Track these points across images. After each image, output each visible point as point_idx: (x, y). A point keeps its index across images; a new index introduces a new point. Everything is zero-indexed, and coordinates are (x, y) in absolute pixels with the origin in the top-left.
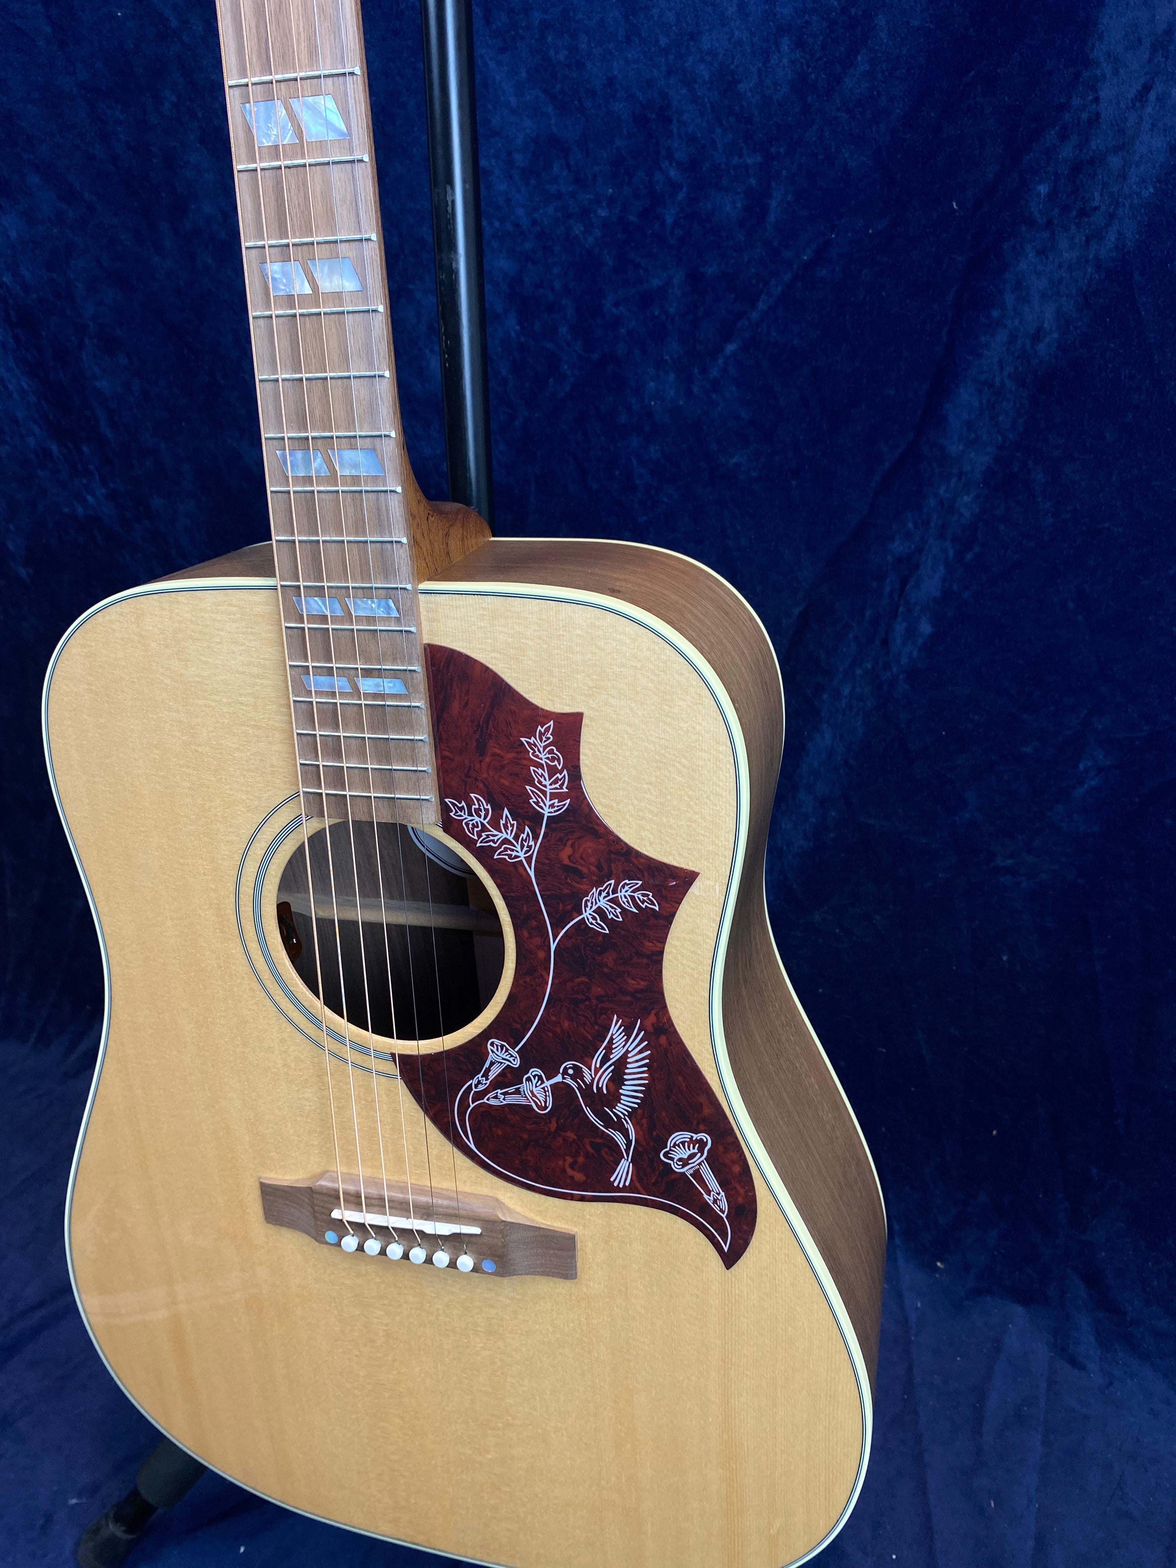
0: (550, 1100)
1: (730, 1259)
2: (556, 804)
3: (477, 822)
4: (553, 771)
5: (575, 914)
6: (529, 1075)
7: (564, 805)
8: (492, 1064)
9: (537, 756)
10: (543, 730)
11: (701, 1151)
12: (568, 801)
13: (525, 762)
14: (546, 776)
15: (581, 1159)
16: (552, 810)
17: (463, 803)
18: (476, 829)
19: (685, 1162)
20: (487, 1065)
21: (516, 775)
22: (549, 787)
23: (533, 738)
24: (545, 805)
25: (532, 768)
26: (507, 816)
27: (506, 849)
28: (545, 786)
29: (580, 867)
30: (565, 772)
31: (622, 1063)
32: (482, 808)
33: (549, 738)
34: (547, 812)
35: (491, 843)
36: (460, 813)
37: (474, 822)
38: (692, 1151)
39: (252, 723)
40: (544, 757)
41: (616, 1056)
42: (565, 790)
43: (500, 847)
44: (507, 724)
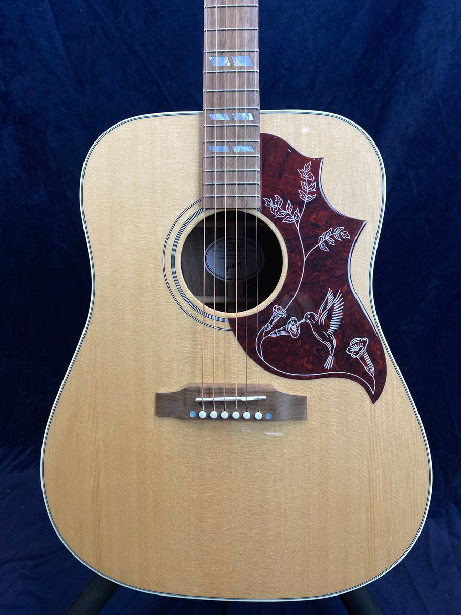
0: (299, 331)
1: (374, 398)
2: (310, 197)
4: (310, 182)
5: (315, 244)
6: (291, 320)
7: (314, 197)
9: (304, 177)
10: (307, 166)
11: (364, 346)
12: (315, 195)
13: (299, 180)
14: (307, 185)
15: (311, 358)
16: (308, 199)
17: (271, 199)
18: (275, 210)
19: (357, 352)
20: (272, 318)
21: (295, 185)
22: (308, 190)
23: (302, 169)
24: (306, 197)
25: (301, 182)
26: (289, 204)
27: (288, 218)
28: (306, 189)
29: (318, 223)
30: (315, 183)
31: (332, 309)
32: (279, 201)
33: (309, 169)
34: (306, 200)
35: (282, 216)
36: (269, 204)
37: (275, 207)
38: (360, 347)
40: (306, 177)
41: (329, 307)
42: (314, 190)
43: (285, 217)
44: (292, 164)
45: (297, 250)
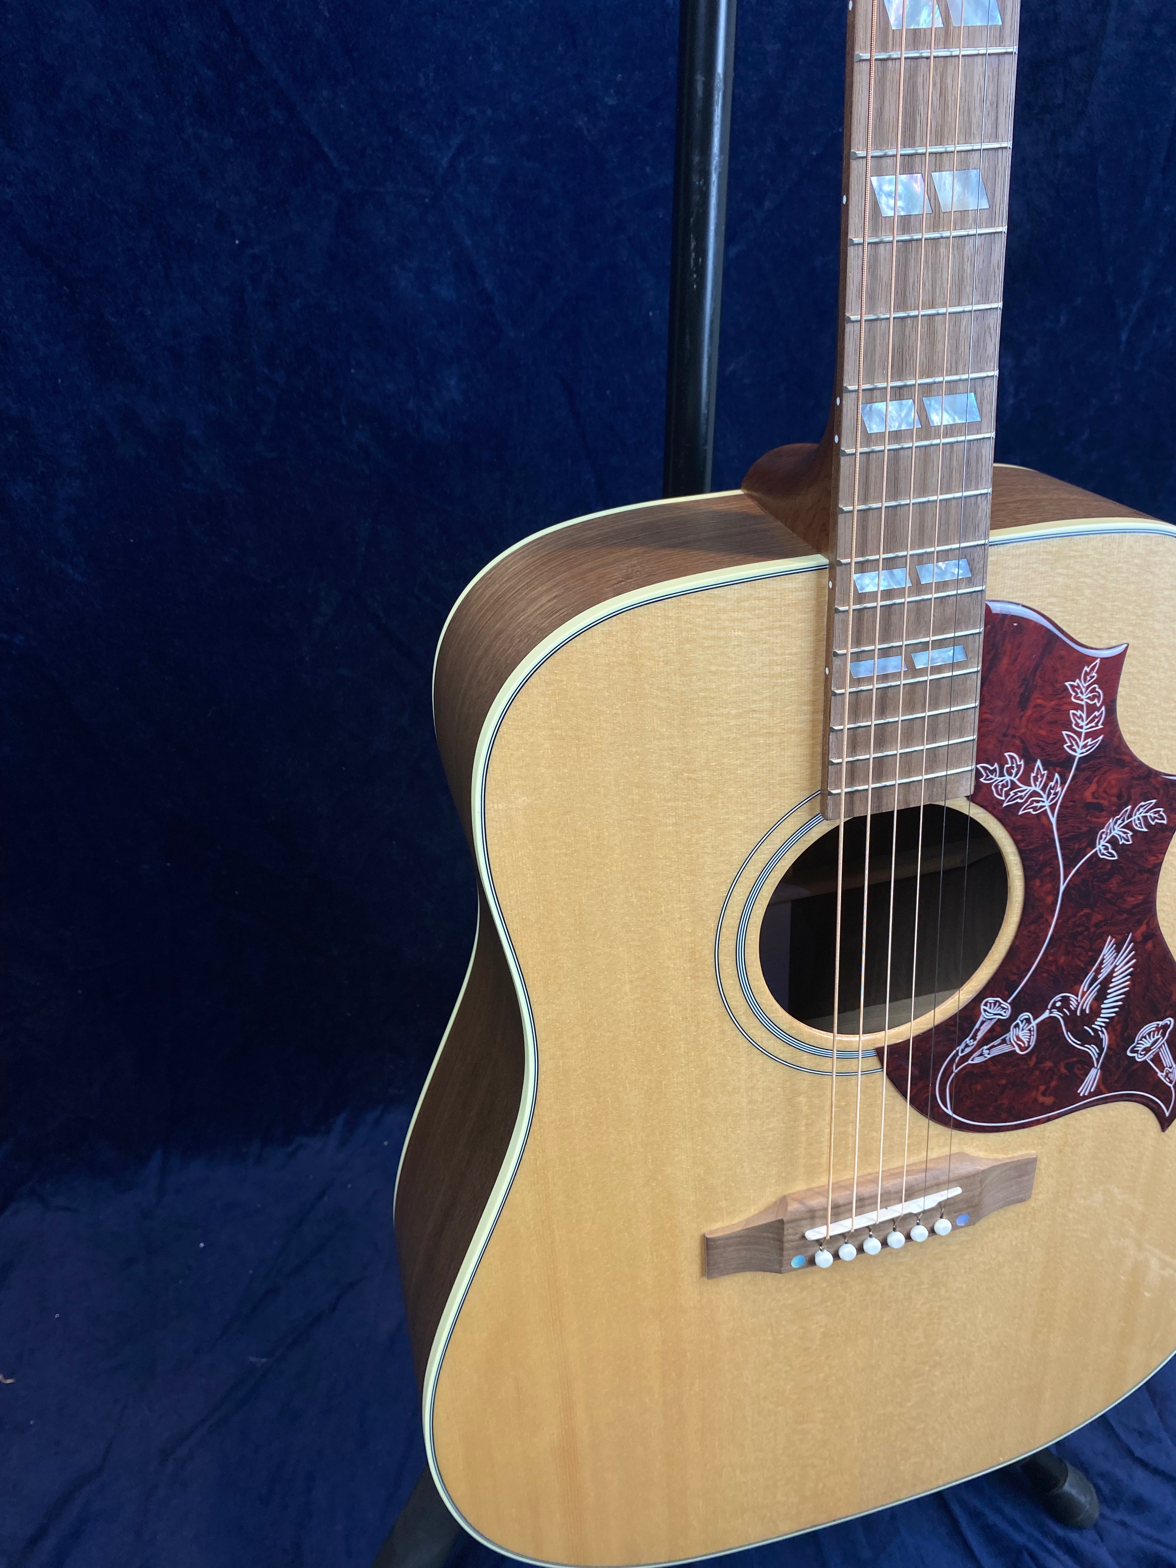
0: (1034, 1038)
1: (1168, 1123)
2: (1090, 743)
3: (1007, 782)
4: (1091, 709)
5: (1088, 849)
6: (1018, 1021)
7: (1097, 742)
8: (983, 1022)
9: (1079, 699)
10: (1088, 671)
11: (1163, 1035)
12: (1101, 738)
13: (1065, 707)
14: (1084, 716)
15: (1053, 1084)
16: (1084, 750)
17: (996, 765)
18: (1005, 789)
19: (1147, 1050)
20: (977, 1026)
21: (1055, 722)
22: (1085, 727)
23: (1077, 681)
24: (1078, 746)
25: (1071, 712)
26: (1038, 768)
27: (1032, 803)
28: (1081, 727)
29: (1102, 801)
30: (1103, 709)
31: (1109, 977)
32: (1014, 765)
33: (1093, 677)
34: (1079, 754)
35: (1018, 800)
36: (991, 776)
37: (1004, 782)
38: (1156, 1037)
39: (765, 731)
40: (1084, 698)
41: (1104, 974)
43: (1026, 802)
44: (1055, 670)
45: (1048, 870)
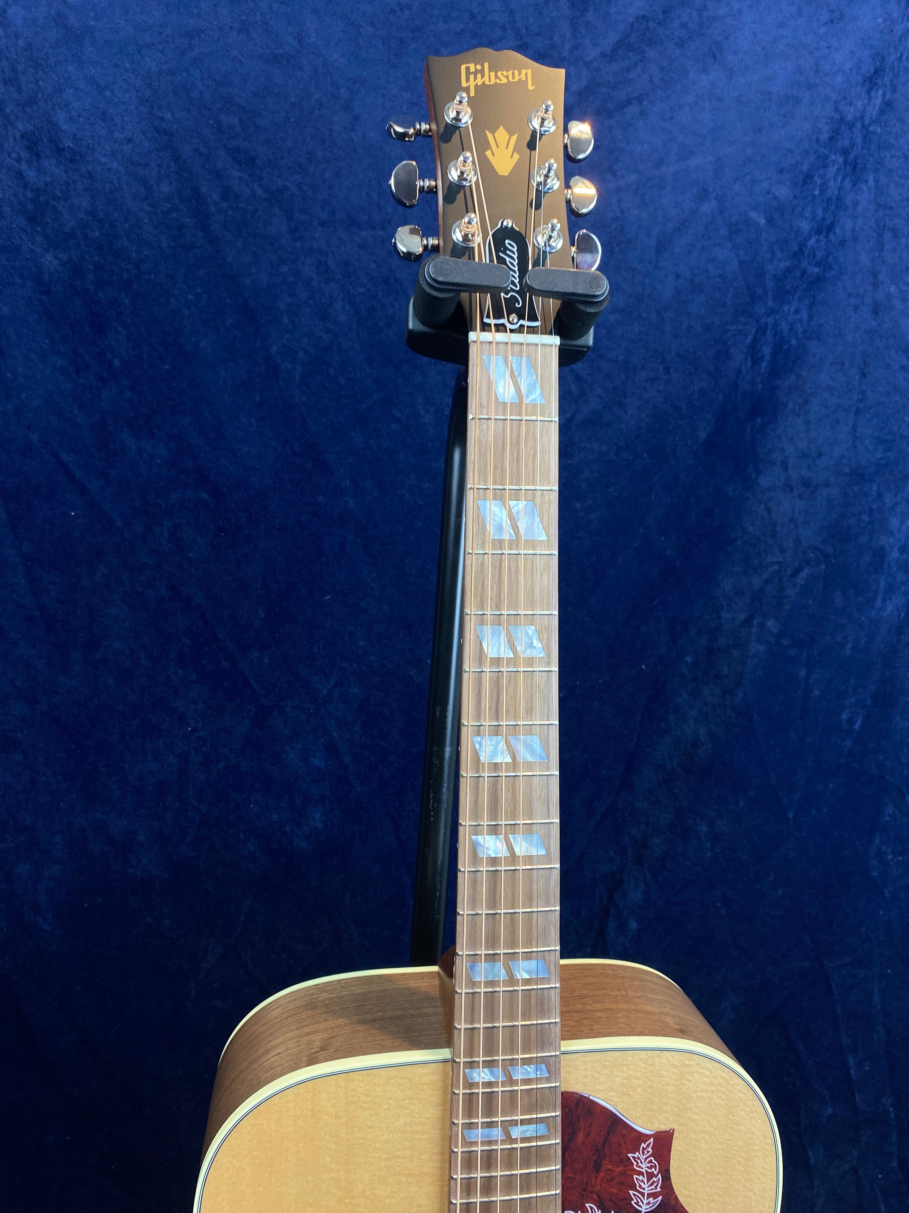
2: (651, 1202)
4: (650, 1176)
7: (657, 1201)
9: (640, 1167)
10: (645, 1146)
12: (660, 1198)
13: (630, 1172)
14: (645, 1181)
16: (648, 1207)
21: (623, 1183)
22: (646, 1189)
23: (637, 1153)
24: (643, 1203)
25: (635, 1176)
28: (644, 1189)
30: (660, 1176)
33: (649, 1151)
34: (644, 1209)
40: (644, 1167)
42: (659, 1189)
44: (620, 1145)
